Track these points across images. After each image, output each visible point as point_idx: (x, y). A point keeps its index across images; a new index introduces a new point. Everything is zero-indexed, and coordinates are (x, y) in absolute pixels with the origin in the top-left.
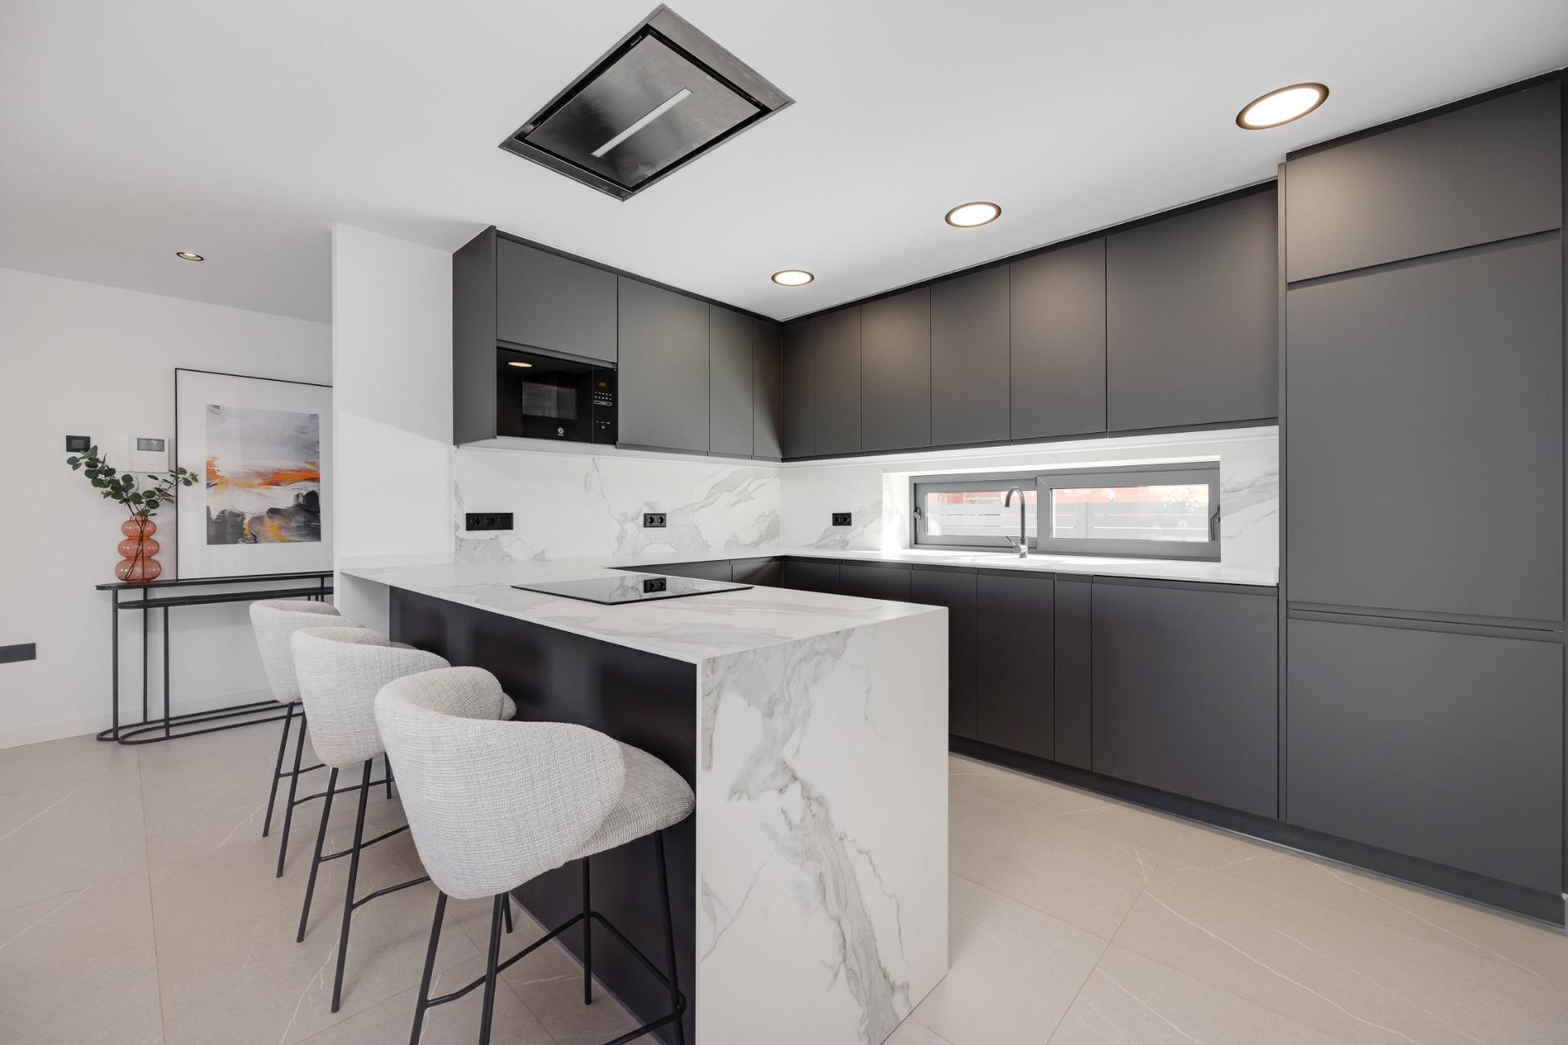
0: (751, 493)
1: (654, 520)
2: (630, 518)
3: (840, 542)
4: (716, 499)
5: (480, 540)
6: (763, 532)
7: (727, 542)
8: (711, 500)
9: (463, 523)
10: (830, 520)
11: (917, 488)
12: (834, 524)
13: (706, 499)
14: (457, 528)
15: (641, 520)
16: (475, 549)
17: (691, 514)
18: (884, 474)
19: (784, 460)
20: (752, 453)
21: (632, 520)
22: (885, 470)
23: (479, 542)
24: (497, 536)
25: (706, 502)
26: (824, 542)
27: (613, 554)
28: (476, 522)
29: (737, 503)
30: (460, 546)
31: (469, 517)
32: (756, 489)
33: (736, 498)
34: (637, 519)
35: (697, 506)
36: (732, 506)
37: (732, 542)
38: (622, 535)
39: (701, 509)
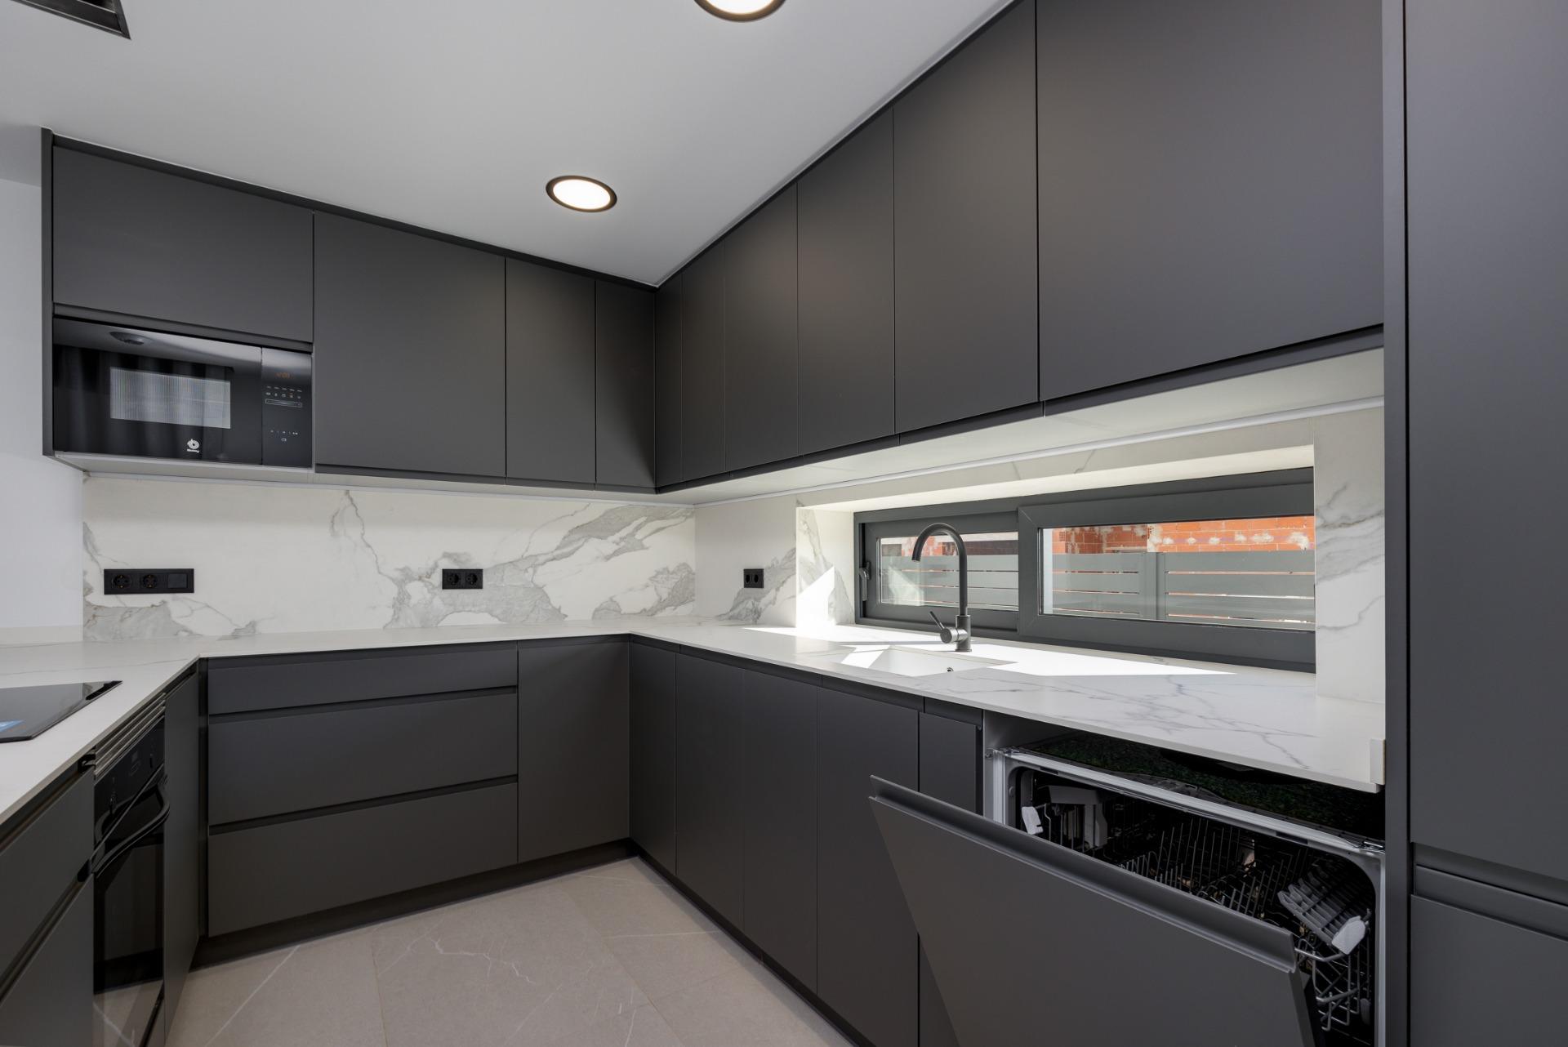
0: (642, 540)
1: (462, 579)
2: (417, 577)
3: (751, 611)
4: (577, 549)
5: (132, 608)
6: (665, 596)
7: (597, 610)
8: (566, 550)
9: (98, 583)
10: (740, 579)
11: (867, 530)
12: (746, 586)
13: (558, 548)
14: (88, 590)
15: (438, 578)
16: (122, 620)
17: (531, 570)
18: (799, 509)
19: (659, 490)
20: (594, 482)
21: (420, 579)
22: (799, 504)
23: (130, 610)
24: (164, 602)
25: (559, 552)
26: (736, 611)
27: (384, 627)
28: (118, 582)
29: (616, 553)
30: (94, 616)
31: (108, 574)
32: (650, 535)
33: (616, 547)
34: (429, 576)
35: (542, 559)
36: (608, 558)
37: (610, 608)
38: (401, 601)
39: (548, 564)
